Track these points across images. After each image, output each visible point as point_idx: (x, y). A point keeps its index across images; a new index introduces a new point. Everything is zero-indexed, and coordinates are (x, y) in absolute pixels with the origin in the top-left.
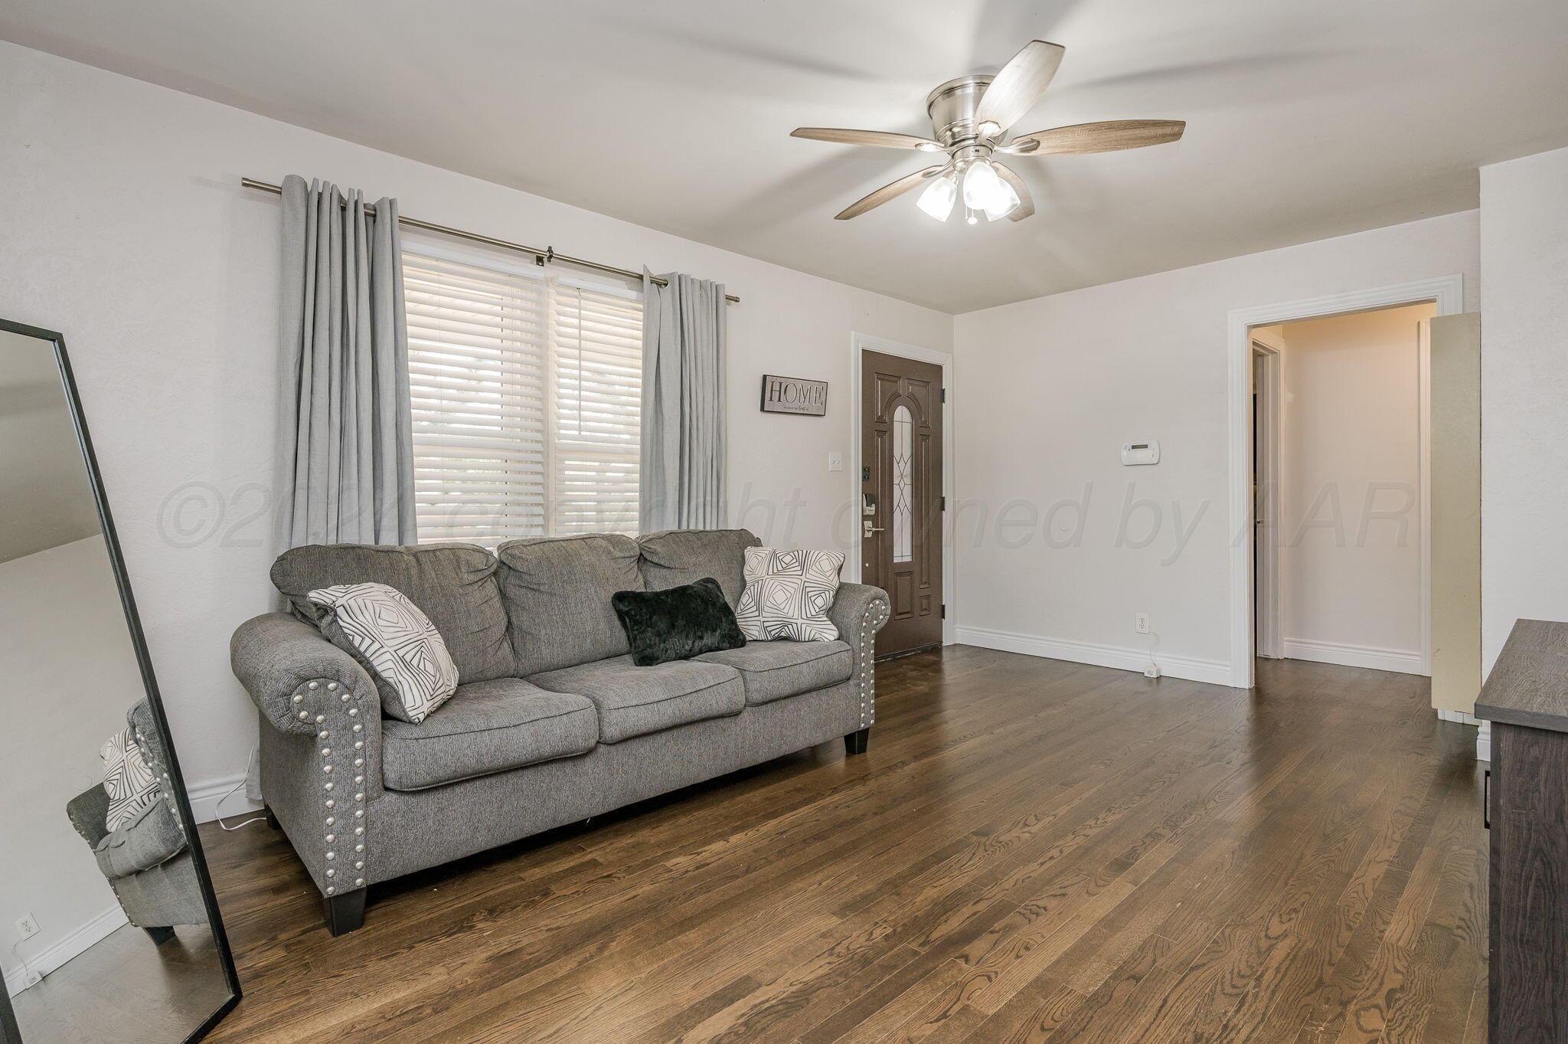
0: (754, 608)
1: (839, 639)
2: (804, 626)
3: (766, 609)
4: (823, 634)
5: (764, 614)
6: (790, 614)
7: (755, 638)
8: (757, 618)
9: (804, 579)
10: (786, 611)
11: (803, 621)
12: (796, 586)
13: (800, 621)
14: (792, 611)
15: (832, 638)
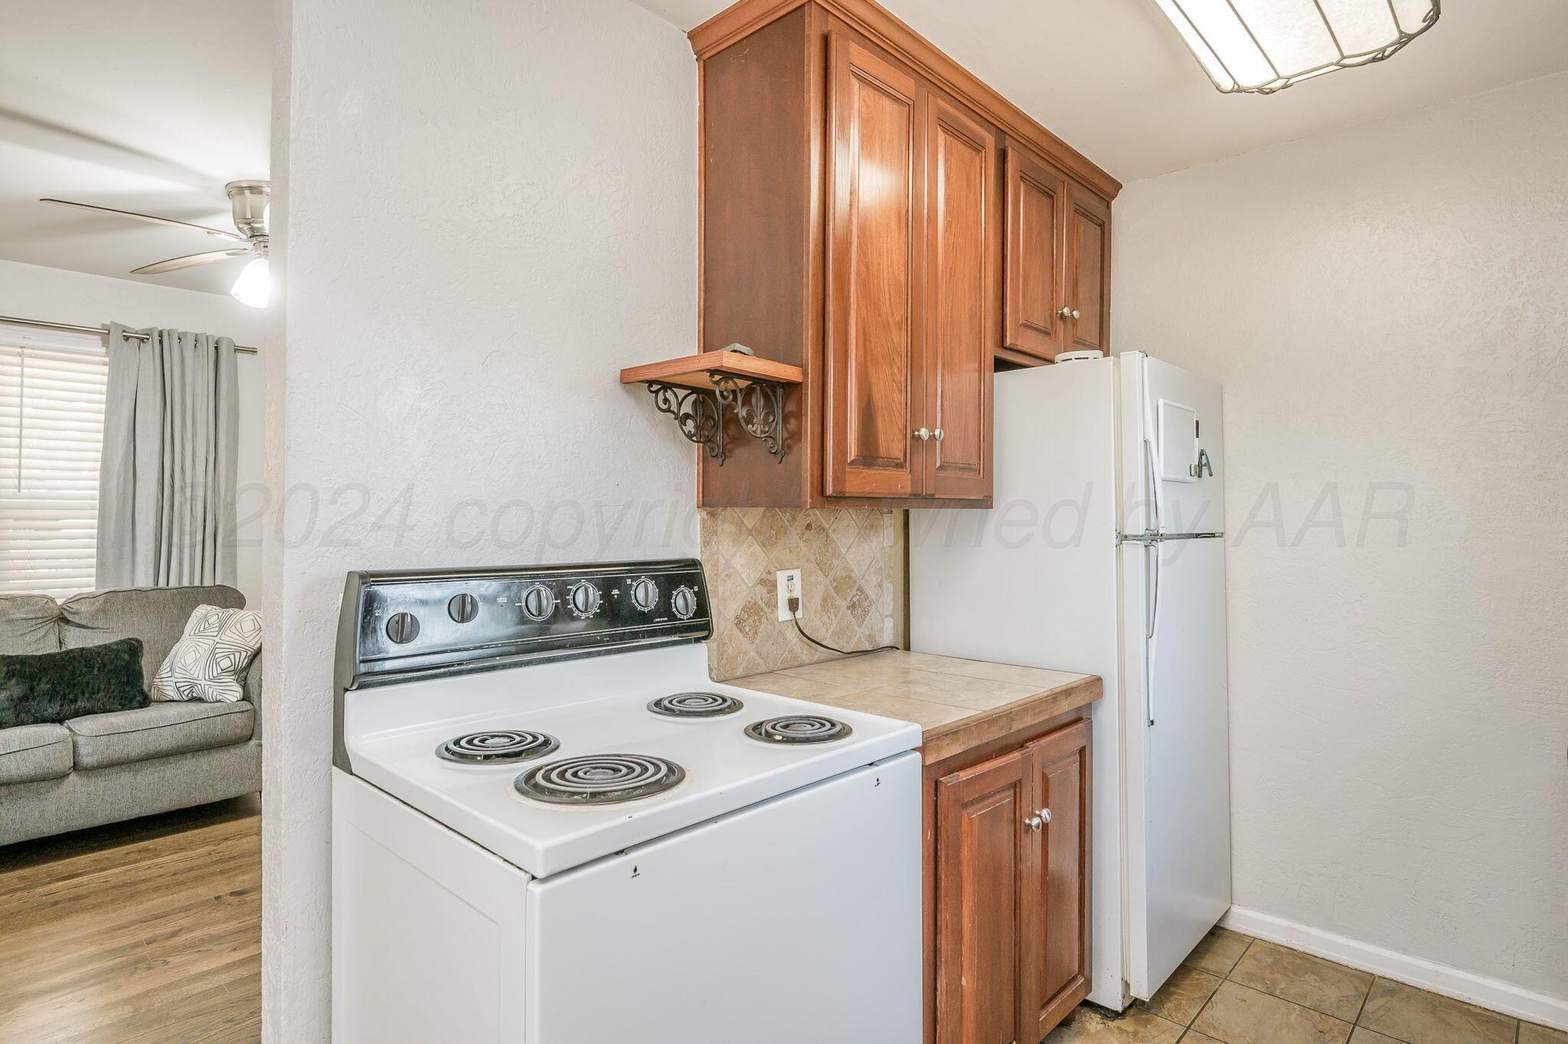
0: (168, 669)
1: (243, 699)
2: (207, 687)
3: (178, 670)
4: (225, 695)
5: (176, 675)
6: (195, 676)
7: (172, 698)
8: (170, 679)
9: (217, 639)
10: (192, 672)
11: (206, 682)
12: (207, 647)
13: (203, 683)
14: (197, 672)
15: (235, 699)
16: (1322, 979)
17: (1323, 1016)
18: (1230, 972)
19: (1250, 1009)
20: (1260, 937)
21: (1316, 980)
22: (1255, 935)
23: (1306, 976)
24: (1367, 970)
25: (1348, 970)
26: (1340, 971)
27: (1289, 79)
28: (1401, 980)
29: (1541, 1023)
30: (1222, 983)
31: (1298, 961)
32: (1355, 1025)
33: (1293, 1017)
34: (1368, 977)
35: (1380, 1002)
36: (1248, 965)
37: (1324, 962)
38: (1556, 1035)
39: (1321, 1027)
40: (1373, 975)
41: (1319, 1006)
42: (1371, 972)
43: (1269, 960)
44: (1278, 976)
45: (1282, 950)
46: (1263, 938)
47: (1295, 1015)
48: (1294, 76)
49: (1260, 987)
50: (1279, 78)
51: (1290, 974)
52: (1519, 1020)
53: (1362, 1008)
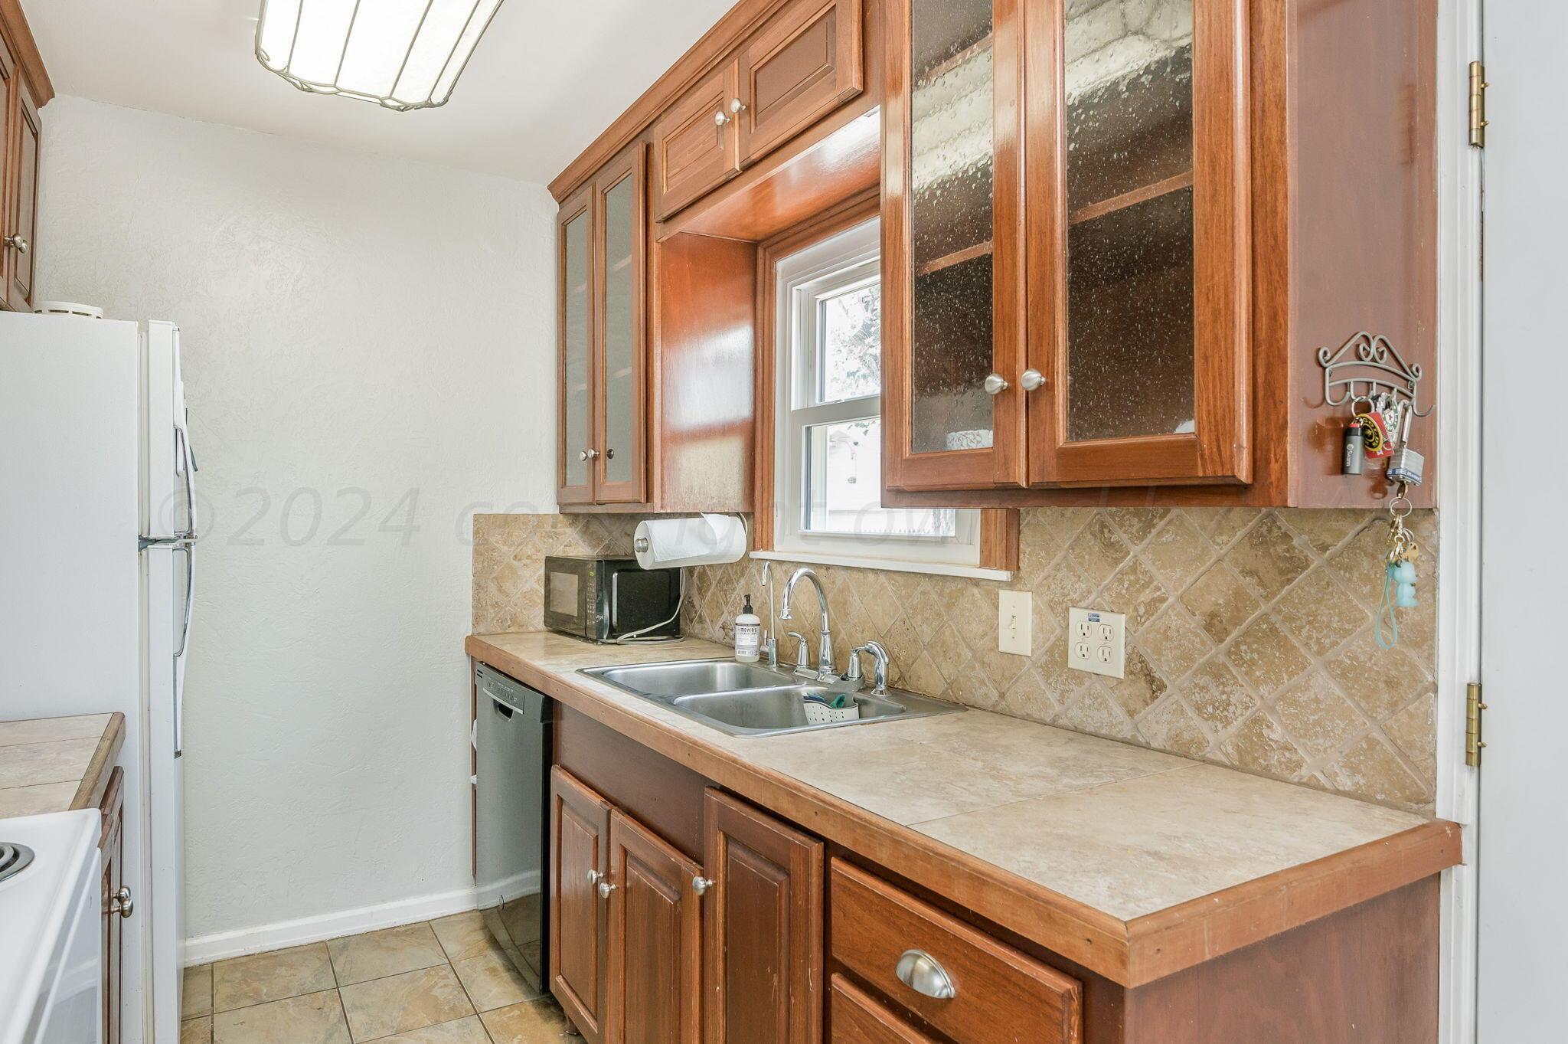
16: (291, 966)
17: (312, 996)
18: (213, 1005)
19: (253, 1027)
20: (216, 959)
21: (287, 970)
22: (212, 960)
23: (277, 971)
24: (318, 940)
25: (302, 949)
26: (300, 952)
27: (341, 91)
28: (345, 934)
29: (441, 916)
30: (212, 1019)
31: (262, 962)
32: (338, 988)
33: (291, 1011)
34: (321, 945)
35: (342, 959)
36: (224, 990)
37: (283, 952)
38: (452, 919)
39: (316, 1005)
40: (323, 941)
41: (304, 989)
42: (321, 940)
43: (239, 975)
44: (255, 984)
45: (242, 960)
46: (219, 958)
47: (291, 1009)
48: (345, 91)
49: (248, 1003)
50: (335, 86)
51: (263, 977)
52: (428, 921)
53: (334, 971)
